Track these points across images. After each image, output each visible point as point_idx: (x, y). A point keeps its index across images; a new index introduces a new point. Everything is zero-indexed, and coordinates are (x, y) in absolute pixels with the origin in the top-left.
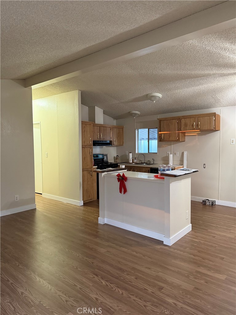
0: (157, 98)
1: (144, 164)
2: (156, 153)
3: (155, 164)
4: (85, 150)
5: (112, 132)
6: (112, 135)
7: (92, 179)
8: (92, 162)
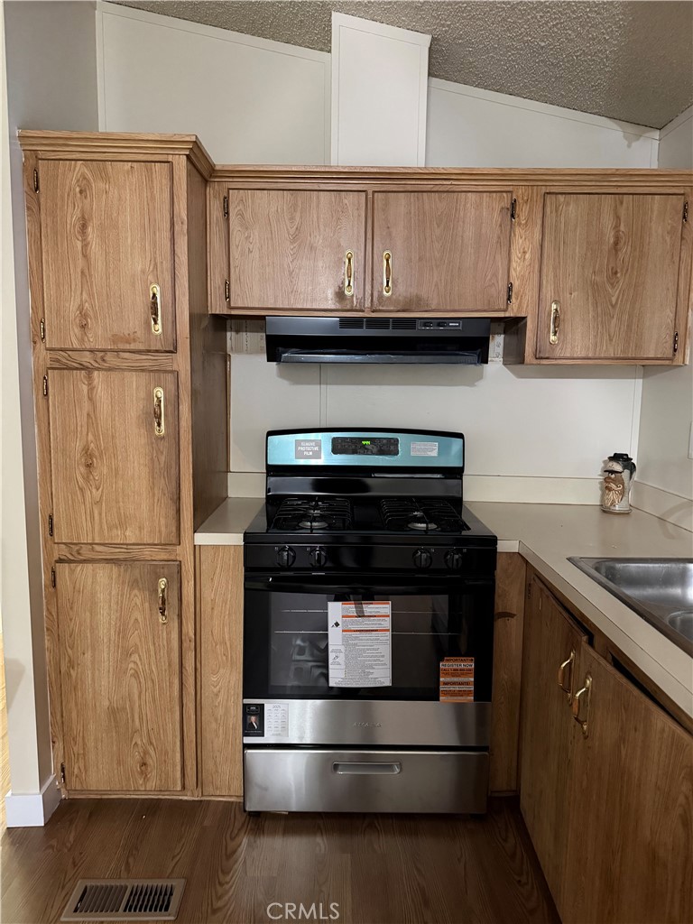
4: (91, 389)
5: (524, 243)
6: (521, 267)
7: (175, 635)
8: (178, 499)
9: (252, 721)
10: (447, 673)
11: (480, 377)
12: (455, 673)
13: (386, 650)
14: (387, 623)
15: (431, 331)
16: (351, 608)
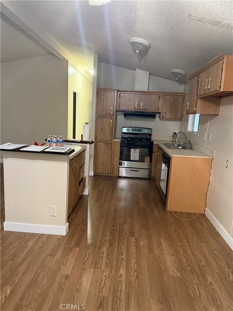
4: (103, 120)
5: (161, 102)
6: (160, 105)
7: (111, 153)
8: (112, 135)
9: (121, 164)
10: (146, 159)
11: (155, 120)
12: (147, 159)
13: (138, 155)
14: (139, 152)
15: (147, 113)
16: (134, 150)
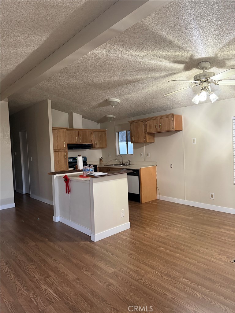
0: (115, 103)
1: (122, 165)
2: (133, 154)
3: (131, 165)
5: (92, 136)
6: (92, 139)
8: (67, 165)
15: (85, 145)
